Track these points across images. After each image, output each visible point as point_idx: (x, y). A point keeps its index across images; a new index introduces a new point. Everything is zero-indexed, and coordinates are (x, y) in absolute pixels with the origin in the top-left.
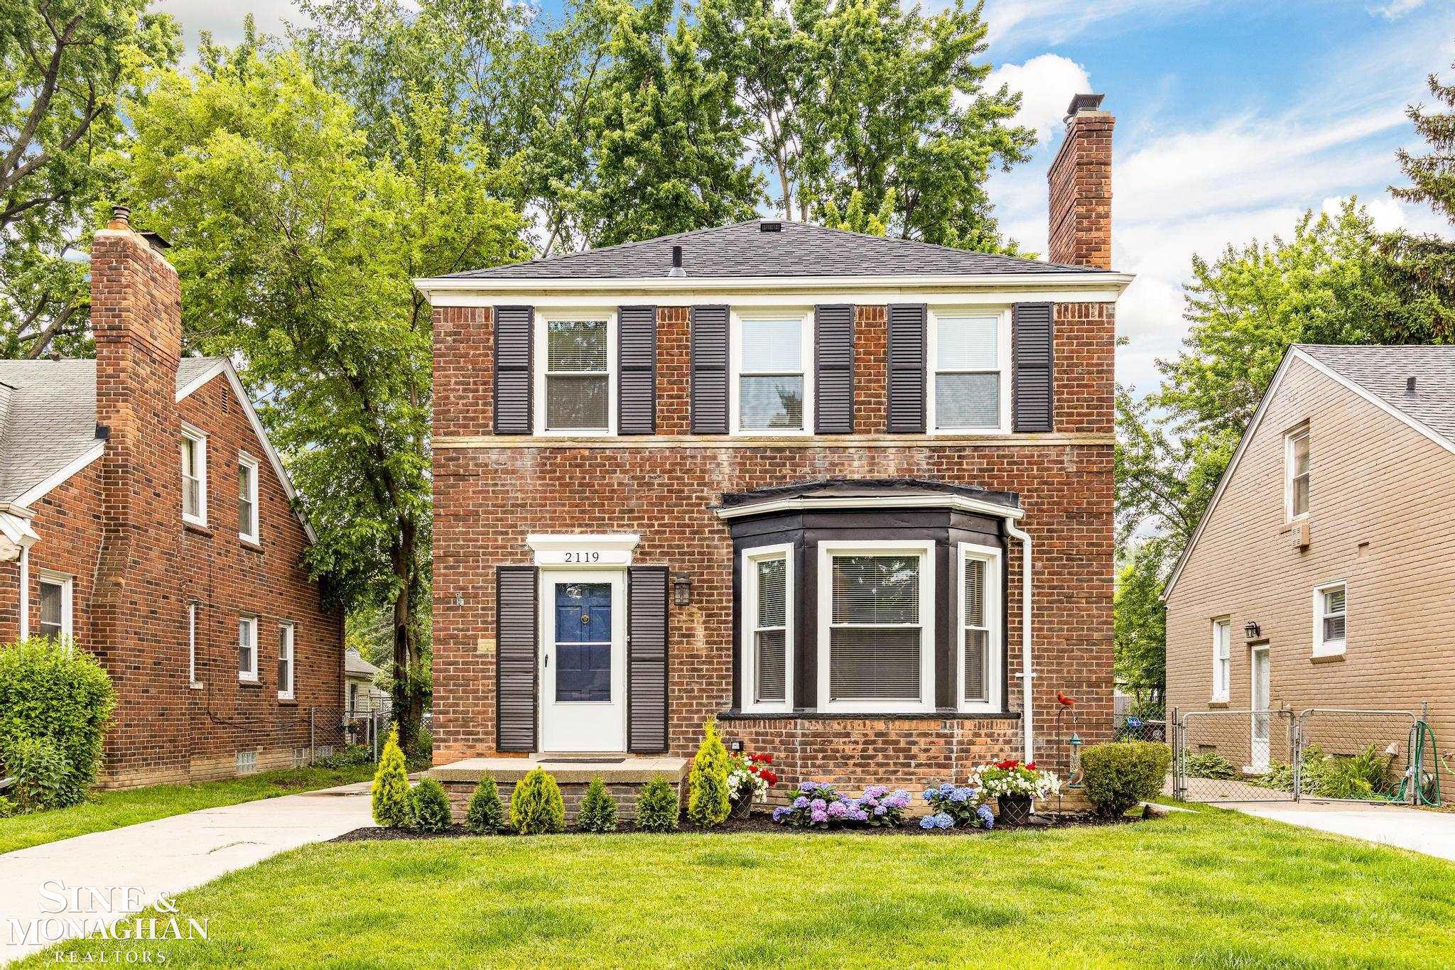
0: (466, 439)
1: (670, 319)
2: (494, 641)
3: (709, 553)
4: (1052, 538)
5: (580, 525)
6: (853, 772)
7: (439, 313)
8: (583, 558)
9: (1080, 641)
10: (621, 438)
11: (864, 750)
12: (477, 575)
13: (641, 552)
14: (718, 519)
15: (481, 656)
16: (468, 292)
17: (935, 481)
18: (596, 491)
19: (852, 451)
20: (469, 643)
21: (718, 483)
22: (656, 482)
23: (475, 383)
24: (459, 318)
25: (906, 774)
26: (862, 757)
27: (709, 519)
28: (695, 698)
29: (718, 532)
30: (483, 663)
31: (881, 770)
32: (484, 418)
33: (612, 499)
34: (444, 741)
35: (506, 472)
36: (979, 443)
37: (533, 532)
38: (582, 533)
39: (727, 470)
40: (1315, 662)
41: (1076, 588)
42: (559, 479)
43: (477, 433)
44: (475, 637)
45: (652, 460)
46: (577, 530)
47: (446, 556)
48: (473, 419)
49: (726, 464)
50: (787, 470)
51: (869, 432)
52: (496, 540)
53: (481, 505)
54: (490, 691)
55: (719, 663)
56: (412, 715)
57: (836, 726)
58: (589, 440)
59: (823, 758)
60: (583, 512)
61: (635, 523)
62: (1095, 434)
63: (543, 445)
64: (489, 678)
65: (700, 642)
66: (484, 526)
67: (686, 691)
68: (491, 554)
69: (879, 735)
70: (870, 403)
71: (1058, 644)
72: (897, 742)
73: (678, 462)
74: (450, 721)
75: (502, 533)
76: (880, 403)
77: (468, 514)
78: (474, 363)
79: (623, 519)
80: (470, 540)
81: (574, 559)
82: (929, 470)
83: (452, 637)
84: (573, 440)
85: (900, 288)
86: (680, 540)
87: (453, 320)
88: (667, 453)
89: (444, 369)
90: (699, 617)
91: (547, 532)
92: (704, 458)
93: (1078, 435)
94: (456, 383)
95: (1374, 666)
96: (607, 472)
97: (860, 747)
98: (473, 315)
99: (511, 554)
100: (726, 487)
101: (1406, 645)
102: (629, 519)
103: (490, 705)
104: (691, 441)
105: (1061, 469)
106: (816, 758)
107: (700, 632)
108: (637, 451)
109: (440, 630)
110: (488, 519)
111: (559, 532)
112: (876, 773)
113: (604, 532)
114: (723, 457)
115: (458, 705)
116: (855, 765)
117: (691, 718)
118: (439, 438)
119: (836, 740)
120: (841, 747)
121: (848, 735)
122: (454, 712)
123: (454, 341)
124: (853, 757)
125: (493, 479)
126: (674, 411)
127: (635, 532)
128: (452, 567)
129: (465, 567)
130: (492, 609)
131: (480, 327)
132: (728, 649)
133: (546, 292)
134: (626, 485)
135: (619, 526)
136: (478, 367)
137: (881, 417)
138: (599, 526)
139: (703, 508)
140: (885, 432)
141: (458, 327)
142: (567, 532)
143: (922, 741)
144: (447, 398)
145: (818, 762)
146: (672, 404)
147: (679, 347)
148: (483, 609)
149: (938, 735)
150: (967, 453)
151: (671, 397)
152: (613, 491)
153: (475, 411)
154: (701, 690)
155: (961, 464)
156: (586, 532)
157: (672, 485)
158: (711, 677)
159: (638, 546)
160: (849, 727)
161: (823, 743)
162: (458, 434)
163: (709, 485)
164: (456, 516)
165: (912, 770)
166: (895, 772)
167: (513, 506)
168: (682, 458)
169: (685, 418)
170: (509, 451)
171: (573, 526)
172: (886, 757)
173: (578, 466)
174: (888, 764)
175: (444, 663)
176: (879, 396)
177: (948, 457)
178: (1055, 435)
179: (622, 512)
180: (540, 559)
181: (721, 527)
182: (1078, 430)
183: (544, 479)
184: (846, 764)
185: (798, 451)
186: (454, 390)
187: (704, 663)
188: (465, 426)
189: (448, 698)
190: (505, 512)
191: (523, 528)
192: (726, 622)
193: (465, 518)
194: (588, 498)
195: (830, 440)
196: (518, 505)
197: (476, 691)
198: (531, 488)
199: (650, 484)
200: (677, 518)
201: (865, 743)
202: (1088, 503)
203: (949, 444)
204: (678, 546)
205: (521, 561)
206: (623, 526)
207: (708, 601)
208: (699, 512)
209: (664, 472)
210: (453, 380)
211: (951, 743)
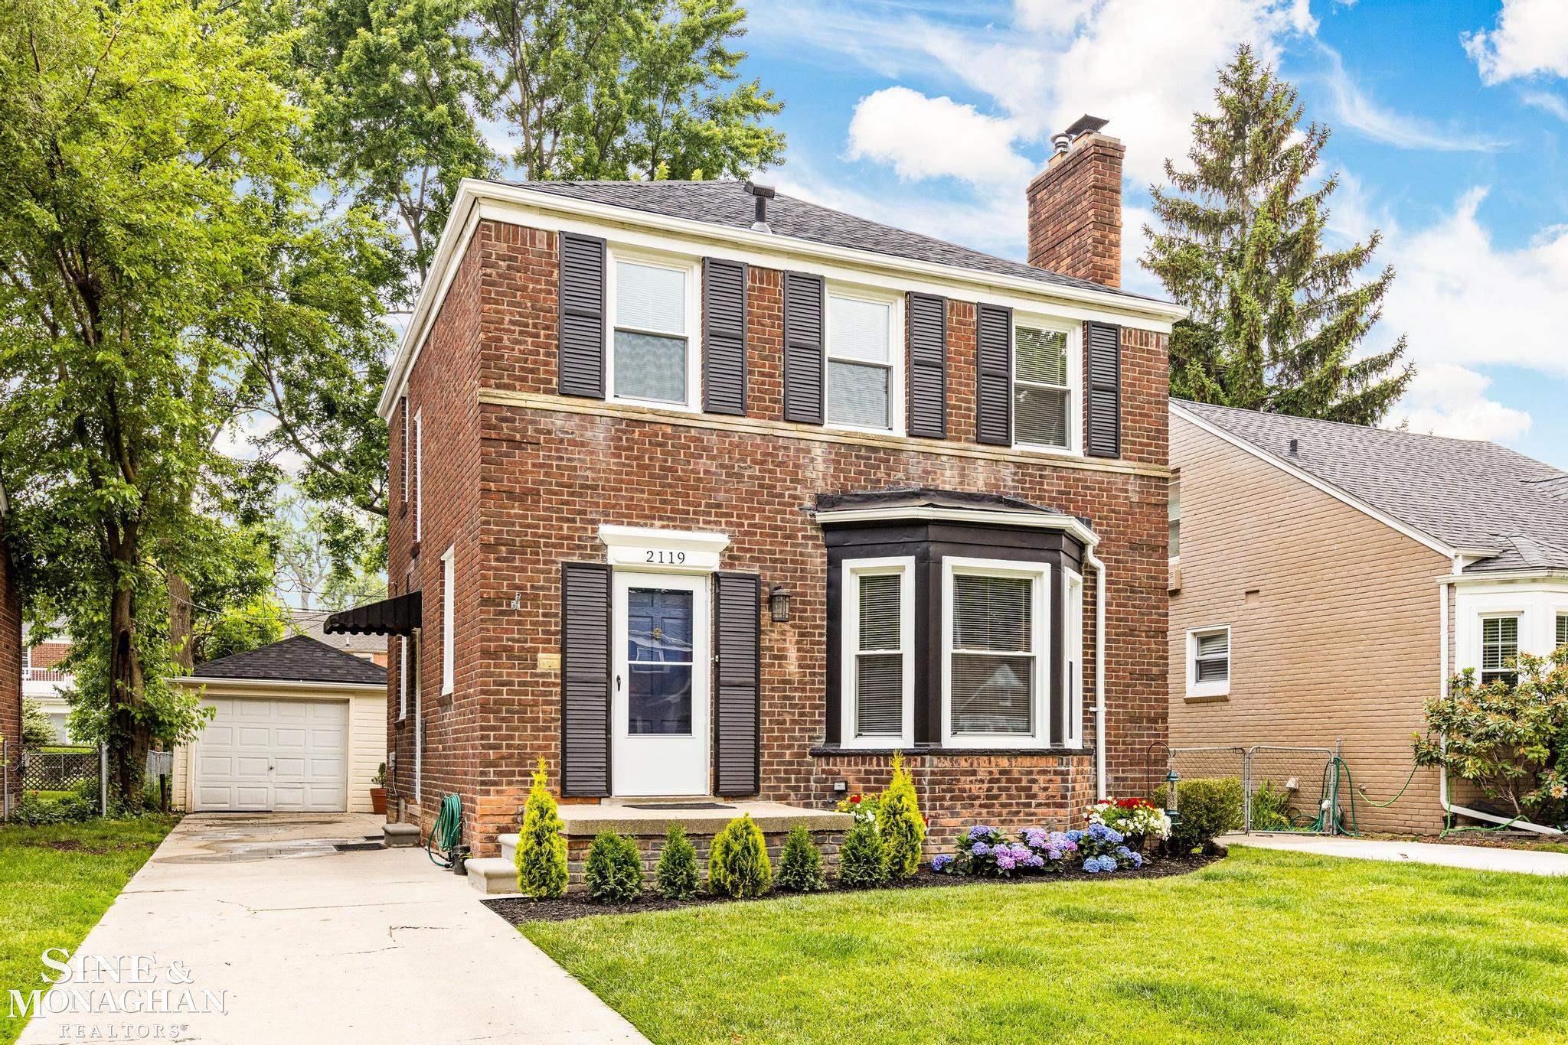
0: (525, 395)
1: (761, 282)
2: (558, 656)
3: (803, 562)
4: (1118, 569)
5: (661, 518)
6: (980, 814)
7: (489, 228)
8: (666, 559)
9: (1141, 676)
10: (707, 417)
11: (990, 789)
12: (538, 571)
13: (730, 557)
14: (813, 523)
15: (543, 675)
16: (528, 207)
17: (1019, 500)
18: (680, 479)
19: (944, 458)
20: (529, 660)
21: (812, 481)
22: (747, 473)
23: (535, 326)
24: (515, 239)
25: (1027, 814)
26: (988, 797)
27: (803, 523)
28: (787, 730)
29: (812, 538)
30: (544, 684)
31: (1005, 811)
32: (546, 372)
33: (698, 489)
34: (495, 783)
35: (573, 443)
36: (1058, 463)
37: (606, 522)
38: (663, 527)
39: (821, 467)
40: (1189, 701)
41: (1138, 621)
42: (637, 458)
43: (537, 390)
44: (536, 651)
45: (740, 446)
46: (657, 523)
47: (497, 544)
48: (532, 371)
49: (820, 459)
50: (881, 474)
51: (959, 440)
52: (561, 528)
53: (542, 483)
54: (554, 720)
55: (811, 690)
56: (137, 751)
57: (964, 764)
58: (672, 415)
59: (951, 799)
60: (664, 502)
61: (723, 520)
62: (1153, 465)
63: (619, 414)
64: (551, 703)
65: (792, 667)
66: (546, 509)
67: (778, 723)
68: (554, 546)
69: (1003, 772)
70: (960, 408)
71: (1124, 678)
72: (1019, 780)
73: (770, 452)
74: (502, 758)
75: (568, 520)
76: (969, 409)
77: (525, 493)
78: (534, 300)
79: (709, 514)
80: (529, 526)
81: (656, 558)
82: (1014, 488)
83: (506, 649)
84: (654, 412)
85: (990, 287)
86: (771, 544)
87: (507, 241)
88: (758, 440)
89: (496, 302)
90: (792, 636)
91: (622, 523)
92: (798, 450)
93: (1140, 464)
94: (511, 322)
95: (1267, 706)
96: (692, 455)
97: (986, 786)
98: (533, 238)
99: (579, 547)
100: (821, 487)
101: (1307, 687)
102: (716, 515)
103: (554, 738)
104: (784, 429)
105: (1127, 498)
106: (943, 799)
107: (793, 654)
108: (726, 434)
109: (490, 640)
110: (550, 501)
111: (637, 524)
112: (1000, 815)
113: (689, 529)
114: (818, 451)
115: (512, 737)
116: (981, 806)
117: (783, 755)
118: (489, 390)
119: (963, 778)
120: (967, 787)
121: (974, 773)
122: (508, 747)
123: (509, 267)
124: (979, 797)
125: (558, 450)
126: (765, 392)
127: (723, 531)
128: (505, 560)
129: (522, 561)
130: (556, 615)
131: (541, 255)
132: (821, 675)
133: (623, 225)
134: (714, 474)
135: (706, 522)
136: (538, 305)
137: (970, 425)
138: (683, 520)
139: (796, 508)
140: (973, 442)
141: (514, 250)
142: (645, 525)
143: (1041, 778)
144: (500, 340)
145: (946, 803)
146: (763, 383)
147: (770, 317)
148: (545, 615)
149: (1056, 773)
150: (1046, 473)
151: (762, 374)
152: (699, 480)
153: (535, 362)
154: (793, 722)
155: (1042, 484)
156: (668, 527)
157: (763, 478)
158: (804, 707)
159: (727, 549)
160: (975, 764)
161: (951, 782)
162: (512, 388)
163: (802, 481)
164: (510, 494)
165: (1033, 810)
166: (1017, 813)
167: (582, 486)
168: (774, 448)
169: (776, 401)
170: (577, 418)
171: (653, 518)
172: (1010, 797)
173: (660, 445)
174: (1011, 805)
175: (495, 683)
176: (968, 401)
177: (1031, 475)
178: (1121, 462)
179: (708, 505)
180: (614, 556)
181: (814, 533)
182: (1141, 460)
183: (620, 456)
184: (972, 805)
185: (890, 454)
186: (508, 331)
187: (796, 690)
188: (524, 380)
189: (500, 728)
190: (572, 494)
191: (594, 516)
192: (819, 643)
193: (521, 498)
194: (670, 486)
195: (924, 445)
196: (588, 487)
197: (536, 720)
198: (604, 466)
199: (740, 476)
200: (769, 518)
201: (990, 781)
202: (1149, 535)
203: (1033, 461)
204: (771, 552)
205: (591, 557)
206: (709, 522)
207: (801, 618)
208: (791, 513)
209: (755, 462)
210: (507, 319)
211: (1067, 782)
